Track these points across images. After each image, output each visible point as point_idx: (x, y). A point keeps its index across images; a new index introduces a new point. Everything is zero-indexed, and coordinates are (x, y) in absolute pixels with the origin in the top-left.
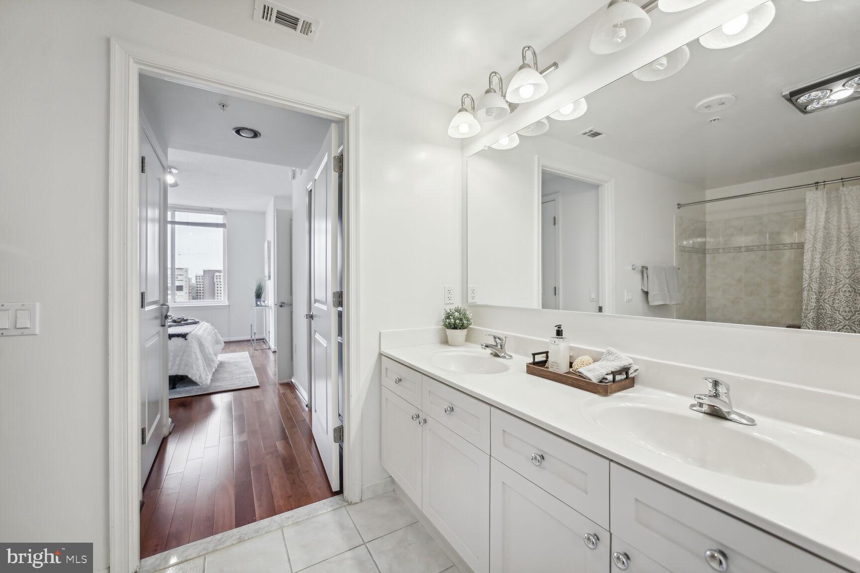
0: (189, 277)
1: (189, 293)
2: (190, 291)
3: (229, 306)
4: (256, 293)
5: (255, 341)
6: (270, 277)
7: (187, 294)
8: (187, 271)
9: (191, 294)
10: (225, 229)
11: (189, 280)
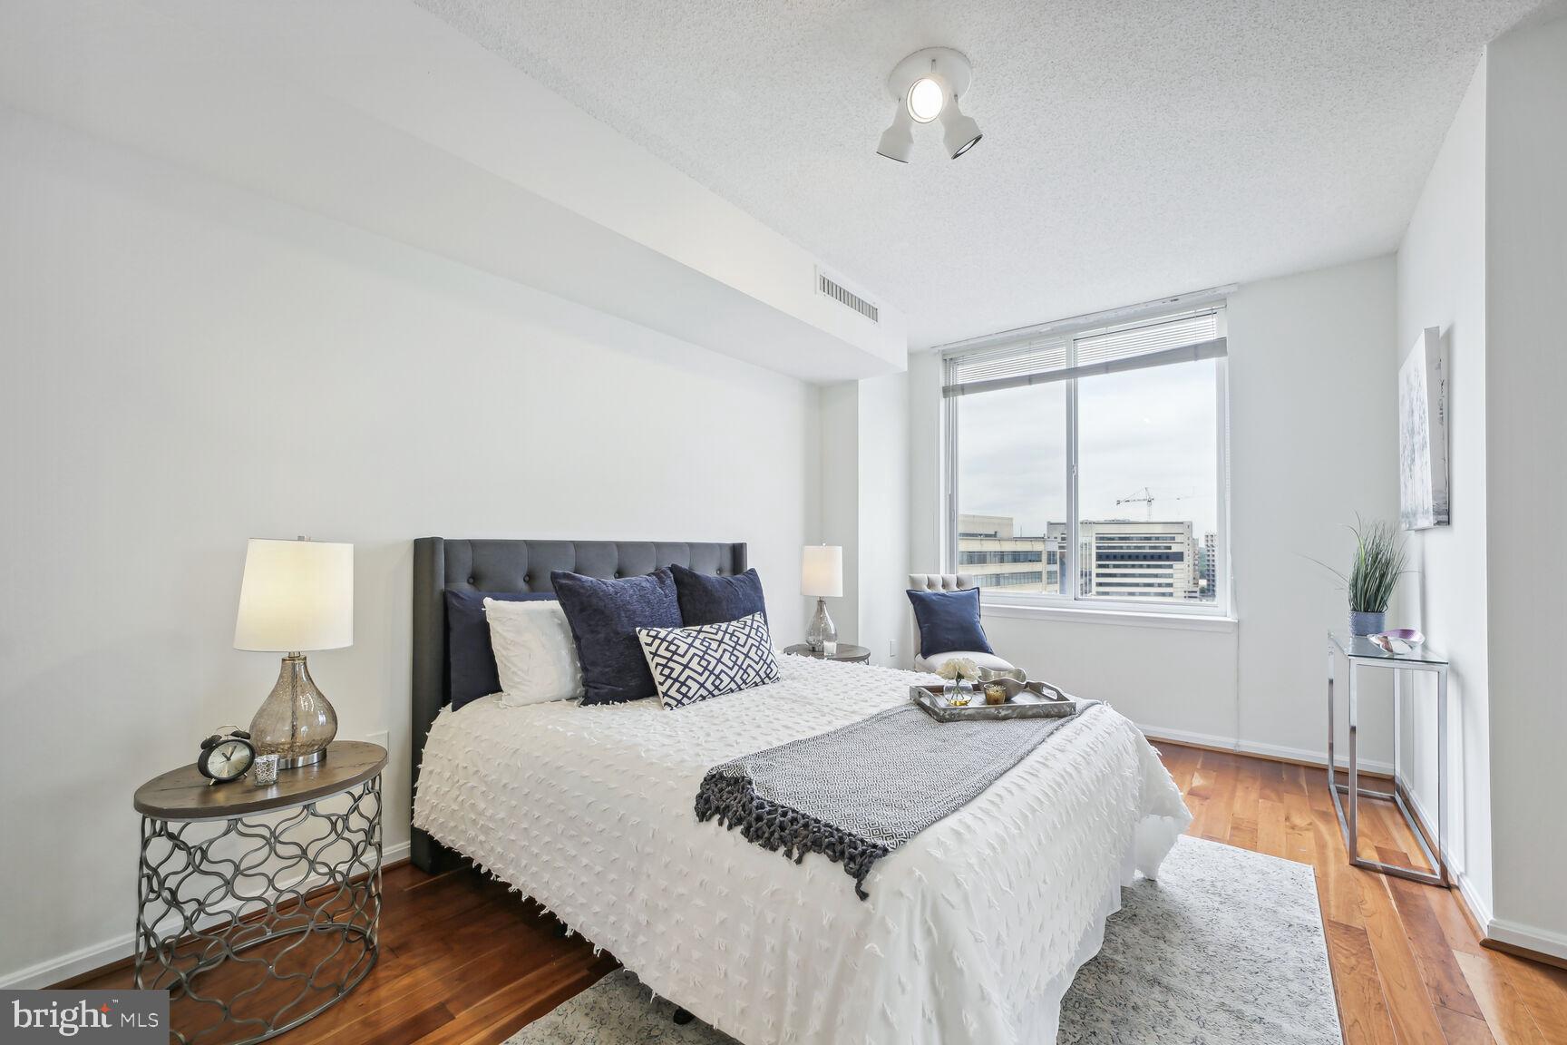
0: (1194, 536)
1: (1194, 565)
2: (1197, 562)
3: (1238, 625)
4: (1354, 585)
5: (1353, 786)
6: (1444, 516)
7: (1191, 567)
8: (1190, 526)
9: (1197, 568)
10: (1224, 359)
11: (1195, 542)
